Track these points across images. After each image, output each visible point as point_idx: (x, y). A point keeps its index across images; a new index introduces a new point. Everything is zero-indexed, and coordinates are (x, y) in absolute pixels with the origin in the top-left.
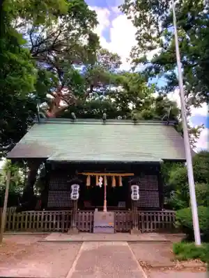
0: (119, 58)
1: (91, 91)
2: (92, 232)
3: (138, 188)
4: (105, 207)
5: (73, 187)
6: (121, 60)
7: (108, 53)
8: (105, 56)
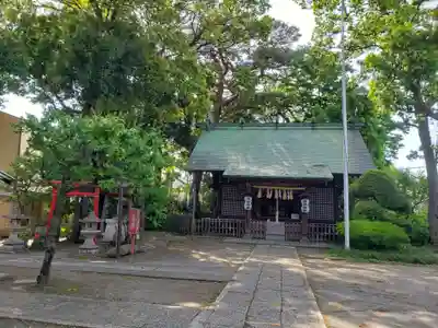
0: (297, 30)
1: (262, 75)
2: (264, 238)
3: (308, 201)
4: (277, 217)
5: (246, 198)
6: (300, 32)
7: (283, 25)
8: (280, 28)
